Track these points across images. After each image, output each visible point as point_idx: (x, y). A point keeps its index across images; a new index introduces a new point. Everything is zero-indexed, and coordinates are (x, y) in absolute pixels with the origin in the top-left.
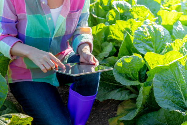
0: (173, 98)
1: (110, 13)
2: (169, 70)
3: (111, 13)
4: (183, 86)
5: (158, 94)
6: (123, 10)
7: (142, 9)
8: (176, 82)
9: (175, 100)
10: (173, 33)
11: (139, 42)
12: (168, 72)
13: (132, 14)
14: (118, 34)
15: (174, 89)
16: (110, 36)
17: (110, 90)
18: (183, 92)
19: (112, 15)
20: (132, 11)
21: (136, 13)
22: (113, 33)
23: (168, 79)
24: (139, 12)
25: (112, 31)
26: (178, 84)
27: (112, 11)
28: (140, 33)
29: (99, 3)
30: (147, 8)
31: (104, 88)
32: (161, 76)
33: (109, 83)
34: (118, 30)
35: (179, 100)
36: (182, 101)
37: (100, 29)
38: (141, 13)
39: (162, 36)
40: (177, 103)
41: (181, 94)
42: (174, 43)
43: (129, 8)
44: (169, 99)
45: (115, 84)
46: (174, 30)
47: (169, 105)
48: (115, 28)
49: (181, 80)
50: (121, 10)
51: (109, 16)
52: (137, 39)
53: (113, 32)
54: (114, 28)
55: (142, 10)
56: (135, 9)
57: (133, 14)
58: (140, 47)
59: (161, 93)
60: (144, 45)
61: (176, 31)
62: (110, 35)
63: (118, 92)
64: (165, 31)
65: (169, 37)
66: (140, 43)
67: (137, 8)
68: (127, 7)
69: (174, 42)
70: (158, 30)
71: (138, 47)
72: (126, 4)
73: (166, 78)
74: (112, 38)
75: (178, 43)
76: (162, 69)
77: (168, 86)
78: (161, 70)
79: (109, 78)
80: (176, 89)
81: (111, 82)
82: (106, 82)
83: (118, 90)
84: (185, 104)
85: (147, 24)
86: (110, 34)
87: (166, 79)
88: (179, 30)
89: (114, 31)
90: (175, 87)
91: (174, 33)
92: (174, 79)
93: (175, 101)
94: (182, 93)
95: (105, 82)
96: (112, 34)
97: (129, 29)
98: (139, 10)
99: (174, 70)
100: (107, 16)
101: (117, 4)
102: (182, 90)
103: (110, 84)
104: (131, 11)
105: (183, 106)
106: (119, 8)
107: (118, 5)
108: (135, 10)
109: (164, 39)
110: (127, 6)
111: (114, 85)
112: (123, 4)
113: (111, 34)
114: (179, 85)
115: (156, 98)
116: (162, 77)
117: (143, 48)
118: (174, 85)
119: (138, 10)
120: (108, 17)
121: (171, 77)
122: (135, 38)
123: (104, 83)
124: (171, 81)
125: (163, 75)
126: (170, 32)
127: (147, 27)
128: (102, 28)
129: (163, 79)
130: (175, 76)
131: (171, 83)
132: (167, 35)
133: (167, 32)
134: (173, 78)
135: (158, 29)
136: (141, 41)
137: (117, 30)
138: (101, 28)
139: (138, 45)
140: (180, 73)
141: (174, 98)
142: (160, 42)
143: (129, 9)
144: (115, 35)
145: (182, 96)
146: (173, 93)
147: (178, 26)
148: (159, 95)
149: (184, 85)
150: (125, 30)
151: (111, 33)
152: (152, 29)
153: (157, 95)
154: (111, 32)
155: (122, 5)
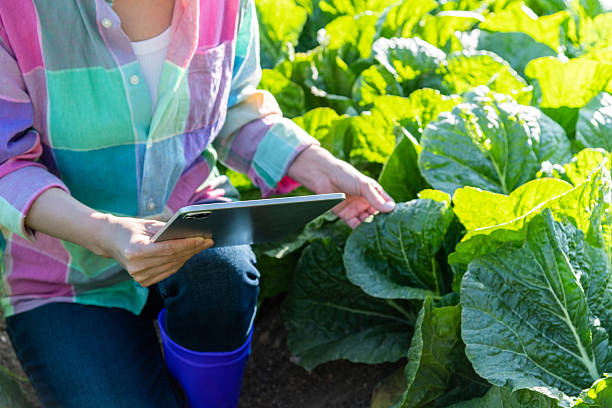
0: (533, 345)
1: (365, 78)
2: (524, 246)
3: (368, 80)
4: (575, 303)
5: (477, 331)
6: (415, 69)
7: (485, 65)
8: (551, 290)
9: (542, 354)
10: (578, 133)
11: (442, 161)
12: (521, 254)
13: (447, 83)
14: (388, 144)
15: (544, 316)
16: (359, 152)
17: (347, 332)
18: (576, 326)
19: (372, 85)
20: (448, 72)
21: (464, 78)
22: (369, 144)
23: (517, 277)
24: (472, 76)
25: (365, 136)
26: (555, 296)
27: (372, 73)
28: (443, 131)
29: (340, 52)
30: (500, 59)
31: (328, 325)
32: (494, 266)
33: (346, 309)
34: (386, 132)
35: (559, 354)
36: (572, 357)
37: (319, 128)
38: (481, 77)
39: (530, 142)
40: (550, 366)
41: (572, 333)
42: (576, 163)
43: (436, 62)
44: (521, 350)
45: (368, 313)
46: (580, 124)
47: (517, 370)
48: (373, 125)
49: (563, 281)
50: (408, 68)
51: (363, 90)
52: (435, 153)
53: (370, 138)
54: (369, 126)
55: (485, 69)
56: (460, 65)
57: (453, 83)
58: (443, 177)
59: (488, 329)
60: (461, 172)
61: (591, 126)
62: (356, 148)
63: (369, 336)
64: (544, 124)
65: (561, 145)
66: (445, 165)
67: (465, 63)
68: (428, 60)
69: (575, 159)
70: (515, 119)
71: (435, 177)
72: (422, 50)
73: (514, 275)
74: (366, 159)
75: (589, 163)
76: (501, 243)
77: (518, 304)
78: (498, 247)
79: (339, 288)
80: (551, 315)
81: (352, 306)
82: (335, 306)
83: (370, 330)
84: (587, 371)
85: (475, 102)
86: (355, 144)
87: (512, 279)
88: (603, 123)
89: (371, 134)
90: (546, 307)
91: (582, 132)
92: (542, 278)
93: (546, 357)
94: (573, 329)
95: (329, 304)
96: (366, 146)
97: (414, 120)
98: (476, 70)
99: (540, 244)
100: (355, 89)
101: (390, 49)
102: (572, 319)
103: (347, 312)
104: (444, 71)
105: (577, 377)
106: (398, 64)
107: (395, 52)
108: (458, 69)
109: (542, 152)
110: (427, 54)
111: (364, 315)
112: (415, 50)
113: (362, 147)
114: (559, 297)
115: (467, 345)
116: (498, 269)
117: (458, 181)
118: (544, 300)
119: (470, 70)
120: (359, 91)
121: (530, 270)
122: (426, 147)
123: (325, 307)
124: (532, 285)
125: (502, 263)
126: (566, 129)
127: (476, 112)
128: (329, 124)
129: (500, 278)
130: (545, 267)
131: (533, 293)
132: (554, 140)
133: (558, 130)
134: (538, 273)
135: (516, 116)
136: (450, 159)
137: (383, 131)
138: (326, 127)
139: (439, 171)
140: (557, 252)
141: (538, 348)
142: (525, 161)
143: (435, 67)
144: (378, 148)
145: (574, 339)
146: (540, 329)
147: (601, 109)
148: (479, 334)
149: (576, 296)
150: (398, 124)
151: (359, 142)
152: (492, 116)
153: (471, 336)
154: (362, 139)
155: (408, 52)
